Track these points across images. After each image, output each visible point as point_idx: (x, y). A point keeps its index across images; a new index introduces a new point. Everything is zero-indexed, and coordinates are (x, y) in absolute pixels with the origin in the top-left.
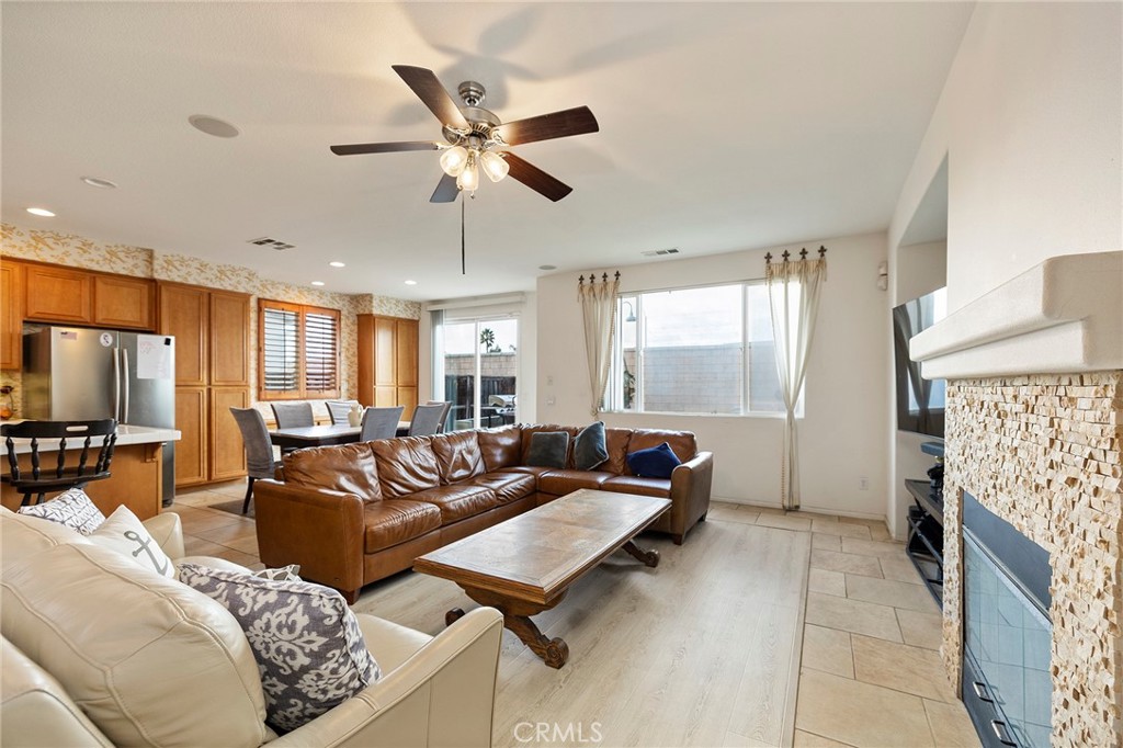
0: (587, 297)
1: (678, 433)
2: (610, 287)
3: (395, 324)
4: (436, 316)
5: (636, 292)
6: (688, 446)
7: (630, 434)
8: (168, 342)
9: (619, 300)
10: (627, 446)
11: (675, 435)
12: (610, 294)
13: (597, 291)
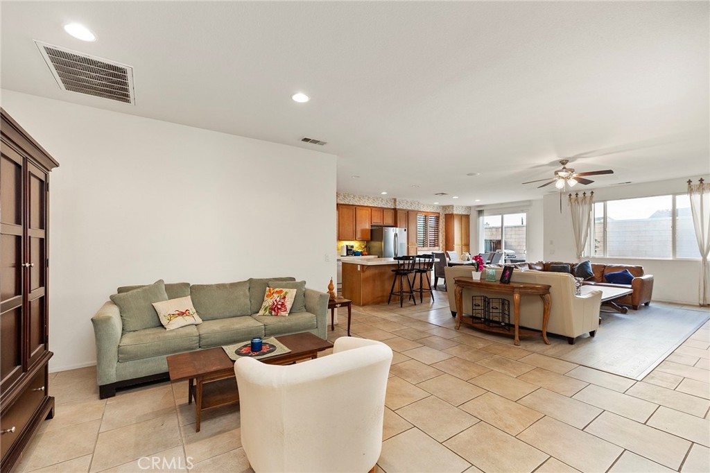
0: (573, 204)
1: (633, 266)
2: (588, 199)
3: (461, 216)
4: (480, 212)
5: (604, 201)
6: (639, 271)
7: (605, 267)
8: (405, 230)
9: (593, 205)
10: (603, 271)
11: (631, 267)
12: (588, 202)
13: (580, 200)
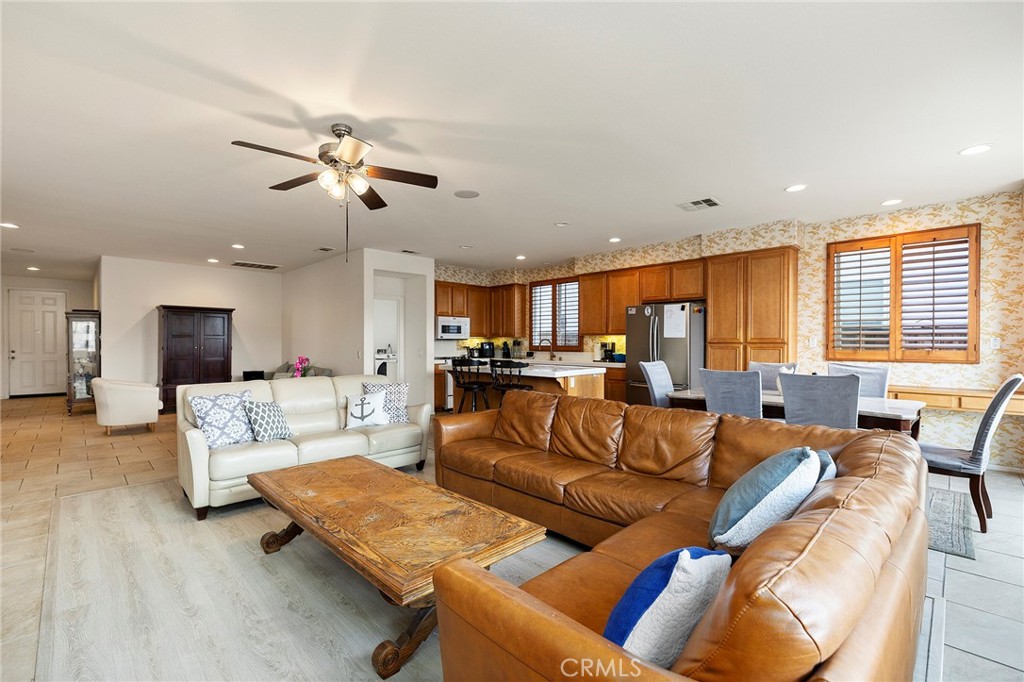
8: (683, 308)
